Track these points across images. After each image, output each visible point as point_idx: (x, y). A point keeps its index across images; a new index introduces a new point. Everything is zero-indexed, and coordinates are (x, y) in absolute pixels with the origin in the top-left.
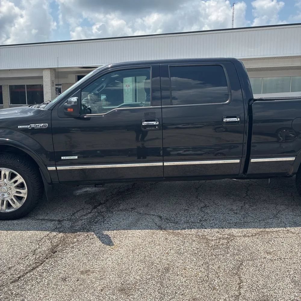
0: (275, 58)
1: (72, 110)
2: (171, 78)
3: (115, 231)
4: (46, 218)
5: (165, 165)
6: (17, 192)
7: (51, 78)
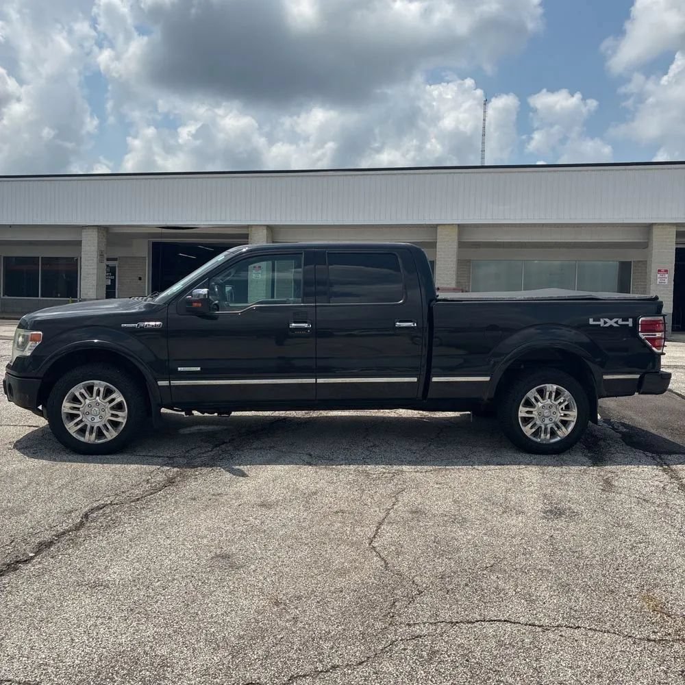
0: (543, 225)
1: (200, 305)
2: (330, 267)
3: (248, 466)
4: (150, 454)
5: (318, 382)
6: (113, 415)
7: (98, 246)
